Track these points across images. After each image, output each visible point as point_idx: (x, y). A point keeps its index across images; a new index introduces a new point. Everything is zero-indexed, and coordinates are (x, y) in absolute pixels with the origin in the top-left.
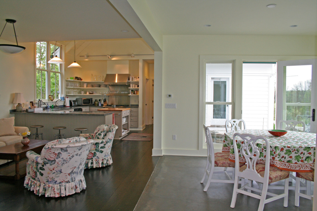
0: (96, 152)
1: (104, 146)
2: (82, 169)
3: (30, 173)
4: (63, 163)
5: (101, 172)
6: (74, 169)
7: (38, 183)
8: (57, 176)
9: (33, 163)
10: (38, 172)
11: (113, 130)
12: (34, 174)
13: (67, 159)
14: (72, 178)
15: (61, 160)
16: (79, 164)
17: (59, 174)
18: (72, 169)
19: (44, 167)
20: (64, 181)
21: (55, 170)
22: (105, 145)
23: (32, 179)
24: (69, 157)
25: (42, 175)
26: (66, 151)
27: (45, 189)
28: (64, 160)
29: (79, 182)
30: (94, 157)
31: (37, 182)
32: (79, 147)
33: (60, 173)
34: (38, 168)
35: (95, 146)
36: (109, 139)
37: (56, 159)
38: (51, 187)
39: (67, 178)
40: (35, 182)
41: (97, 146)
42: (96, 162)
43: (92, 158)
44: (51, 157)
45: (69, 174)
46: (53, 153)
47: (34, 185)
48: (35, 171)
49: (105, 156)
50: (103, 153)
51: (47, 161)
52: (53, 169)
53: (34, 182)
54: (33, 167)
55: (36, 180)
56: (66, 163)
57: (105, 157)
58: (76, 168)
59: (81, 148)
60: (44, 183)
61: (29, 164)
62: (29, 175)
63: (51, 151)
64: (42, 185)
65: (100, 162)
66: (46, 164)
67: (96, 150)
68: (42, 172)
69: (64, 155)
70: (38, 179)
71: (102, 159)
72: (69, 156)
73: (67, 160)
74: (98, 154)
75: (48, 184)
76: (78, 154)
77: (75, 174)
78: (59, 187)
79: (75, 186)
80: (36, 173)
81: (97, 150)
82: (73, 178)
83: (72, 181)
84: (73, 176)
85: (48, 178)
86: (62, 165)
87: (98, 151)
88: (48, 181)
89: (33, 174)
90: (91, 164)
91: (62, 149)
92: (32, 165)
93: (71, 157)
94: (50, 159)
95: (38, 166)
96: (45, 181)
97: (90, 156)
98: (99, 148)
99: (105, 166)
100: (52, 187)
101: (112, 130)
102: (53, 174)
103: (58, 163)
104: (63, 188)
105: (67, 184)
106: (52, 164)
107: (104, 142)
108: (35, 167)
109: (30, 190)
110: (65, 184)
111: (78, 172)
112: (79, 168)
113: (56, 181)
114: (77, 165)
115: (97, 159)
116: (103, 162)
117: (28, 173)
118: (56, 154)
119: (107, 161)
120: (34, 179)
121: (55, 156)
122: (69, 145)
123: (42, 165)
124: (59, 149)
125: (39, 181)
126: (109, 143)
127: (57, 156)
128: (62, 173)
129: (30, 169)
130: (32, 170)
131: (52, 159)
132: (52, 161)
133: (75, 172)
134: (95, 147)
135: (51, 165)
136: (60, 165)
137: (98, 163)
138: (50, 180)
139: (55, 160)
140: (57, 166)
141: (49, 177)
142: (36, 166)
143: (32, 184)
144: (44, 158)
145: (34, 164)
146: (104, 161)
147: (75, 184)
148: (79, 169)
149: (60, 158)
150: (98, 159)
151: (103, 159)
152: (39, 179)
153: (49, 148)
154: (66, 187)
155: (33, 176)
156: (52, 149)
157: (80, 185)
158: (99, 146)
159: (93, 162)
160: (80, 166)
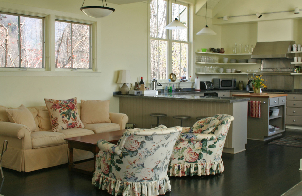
0: (202, 152)
1: (213, 145)
2: (167, 164)
3: (101, 167)
4: (147, 156)
5: (208, 182)
6: (159, 163)
7: (113, 180)
8: (138, 171)
9: (106, 155)
10: (113, 166)
11: (228, 121)
12: (107, 169)
13: (151, 150)
14: (155, 176)
15: (145, 150)
16: (164, 158)
17: (140, 169)
18: (156, 163)
19: (122, 160)
20: (146, 178)
21: (136, 163)
22: (215, 143)
23: (104, 176)
24: (153, 148)
25: (119, 169)
26: (150, 140)
27: (122, 188)
28: (148, 152)
29: (163, 181)
30: (199, 159)
31: (111, 179)
32: (166, 135)
33: (142, 167)
34: (114, 160)
35: (202, 143)
36: (221, 134)
37: (138, 149)
38: (130, 185)
39: (149, 175)
40: (109, 179)
41: (205, 144)
42: (202, 167)
43: (197, 162)
44: (132, 147)
45: (152, 170)
46: (135, 141)
47: (106, 183)
48: (109, 165)
49: (215, 159)
50: (212, 154)
51: (127, 152)
52: (134, 163)
53: (107, 179)
54: (106, 160)
55: (110, 176)
56: (150, 155)
57: (214, 161)
58: (161, 162)
59: (169, 137)
60: (121, 180)
61: (100, 156)
62: (99, 170)
63: (133, 139)
64: (119, 182)
65: (208, 168)
66: (125, 156)
67: (202, 149)
68: (119, 165)
69: (149, 145)
70: (112, 175)
71: (210, 163)
72: (154, 146)
73: (152, 152)
74: (205, 155)
75: (126, 181)
76: (164, 144)
77: (159, 171)
78: (140, 186)
79: (158, 186)
80: (110, 167)
81: (204, 150)
82: (157, 175)
83: (156, 180)
84: (156, 173)
85: (127, 174)
86: (145, 157)
87: (206, 151)
88: (126, 178)
89: (105, 169)
90: (195, 170)
91: (146, 137)
92: (105, 157)
93: (156, 148)
94: (131, 149)
95: (114, 158)
96: (122, 178)
97: (193, 158)
98: (207, 147)
99: (214, 173)
100: (132, 185)
101: (226, 122)
102: (133, 169)
103: (140, 155)
104: (145, 187)
105: (150, 183)
106: (133, 155)
107: (214, 139)
108: (110, 160)
109: (101, 189)
110: (147, 183)
111: (162, 168)
112: (164, 162)
113: (137, 178)
114: (162, 158)
115: (204, 164)
116: (211, 168)
117: (98, 168)
118: (139, 143)
119: (217, 167)
120: (108, 175)
121: (138, 146)
122: (155, 132)
123: (120, 157)
124: (142, 137)
125: (115, 177)
126: (221, 140)
127: (140, 145)
128: (144, 168)
129: (102, 163)
130: (104, 164)
131: (134, 150)
132: (134, 152)
133: (159, 167)
134: (201, 145)
135: (132, 157)
136: (143, 157)
137: (204, 168)
138: (128, 176)
139: (137, 151)
140: (138, 158)
141: (128, 172)
142: (110, 158)
143: (104, 181)
144: (124, 147)
145: (108, 156)
146: (213, 166)
147: (158, 183)
148: (164, 164)
149: (143, 148)
150: (204, 162)
151: (212, 163)
152: (114, 174)
153: (131, 134)
154: (148, 186)
155: (105, 172)
156: (134, 136)
157: (164, 185)
158: (206, 144)
159: (197, 167)
160: (165, 161)
